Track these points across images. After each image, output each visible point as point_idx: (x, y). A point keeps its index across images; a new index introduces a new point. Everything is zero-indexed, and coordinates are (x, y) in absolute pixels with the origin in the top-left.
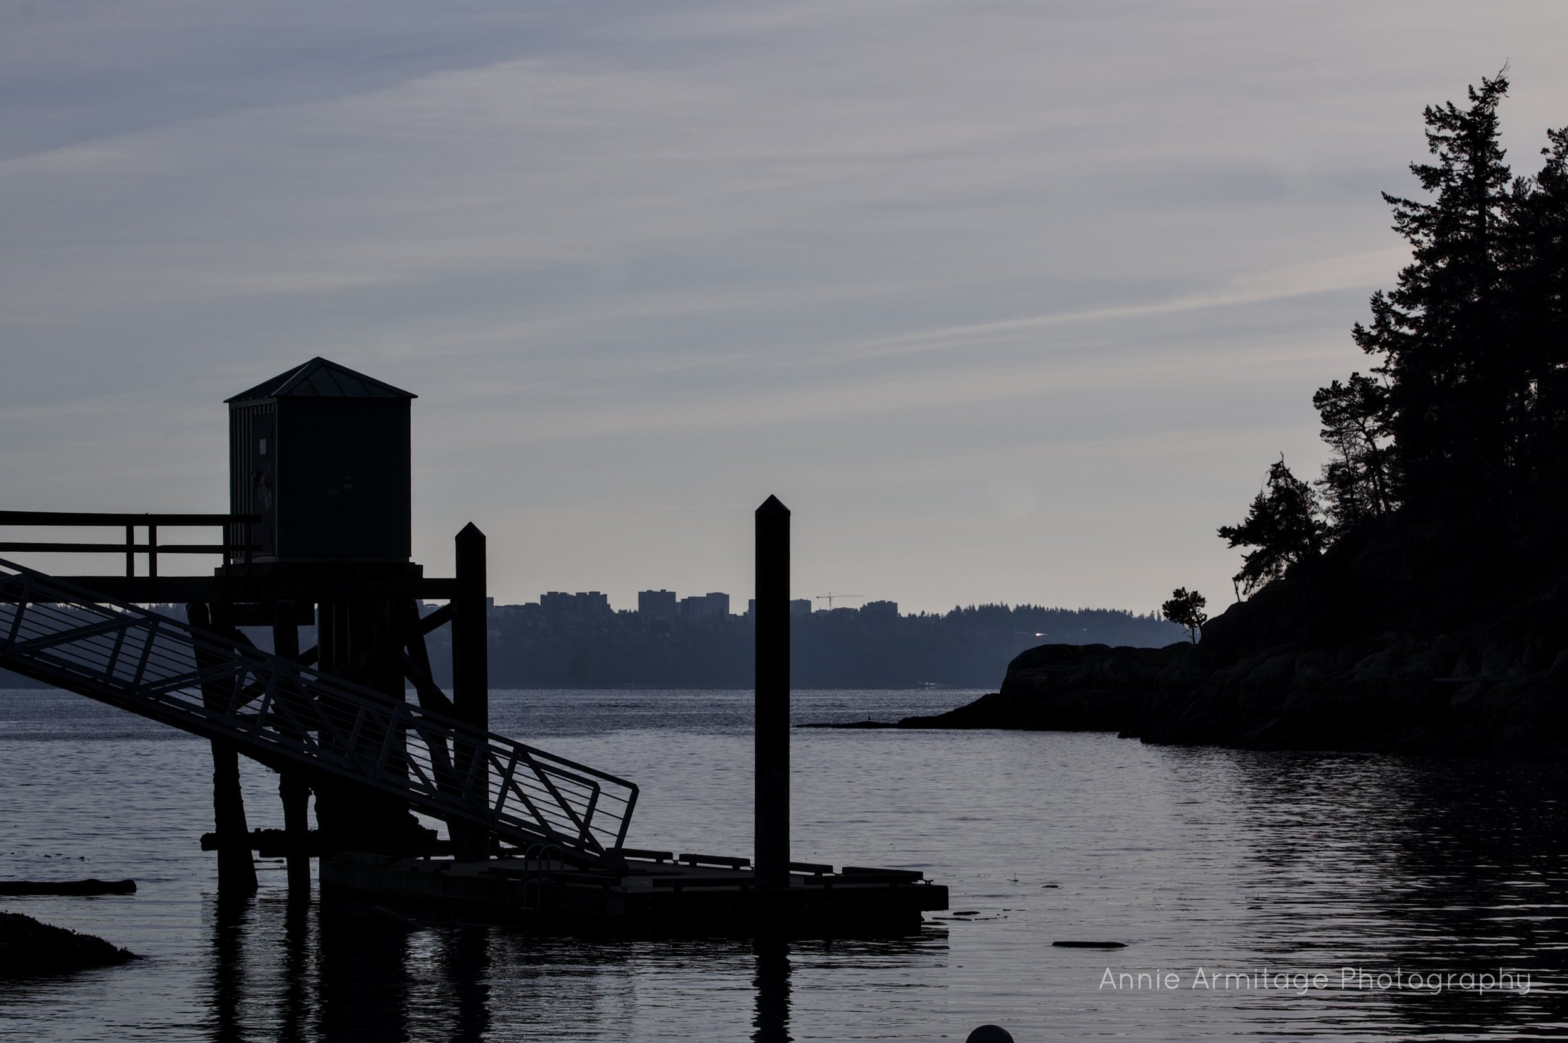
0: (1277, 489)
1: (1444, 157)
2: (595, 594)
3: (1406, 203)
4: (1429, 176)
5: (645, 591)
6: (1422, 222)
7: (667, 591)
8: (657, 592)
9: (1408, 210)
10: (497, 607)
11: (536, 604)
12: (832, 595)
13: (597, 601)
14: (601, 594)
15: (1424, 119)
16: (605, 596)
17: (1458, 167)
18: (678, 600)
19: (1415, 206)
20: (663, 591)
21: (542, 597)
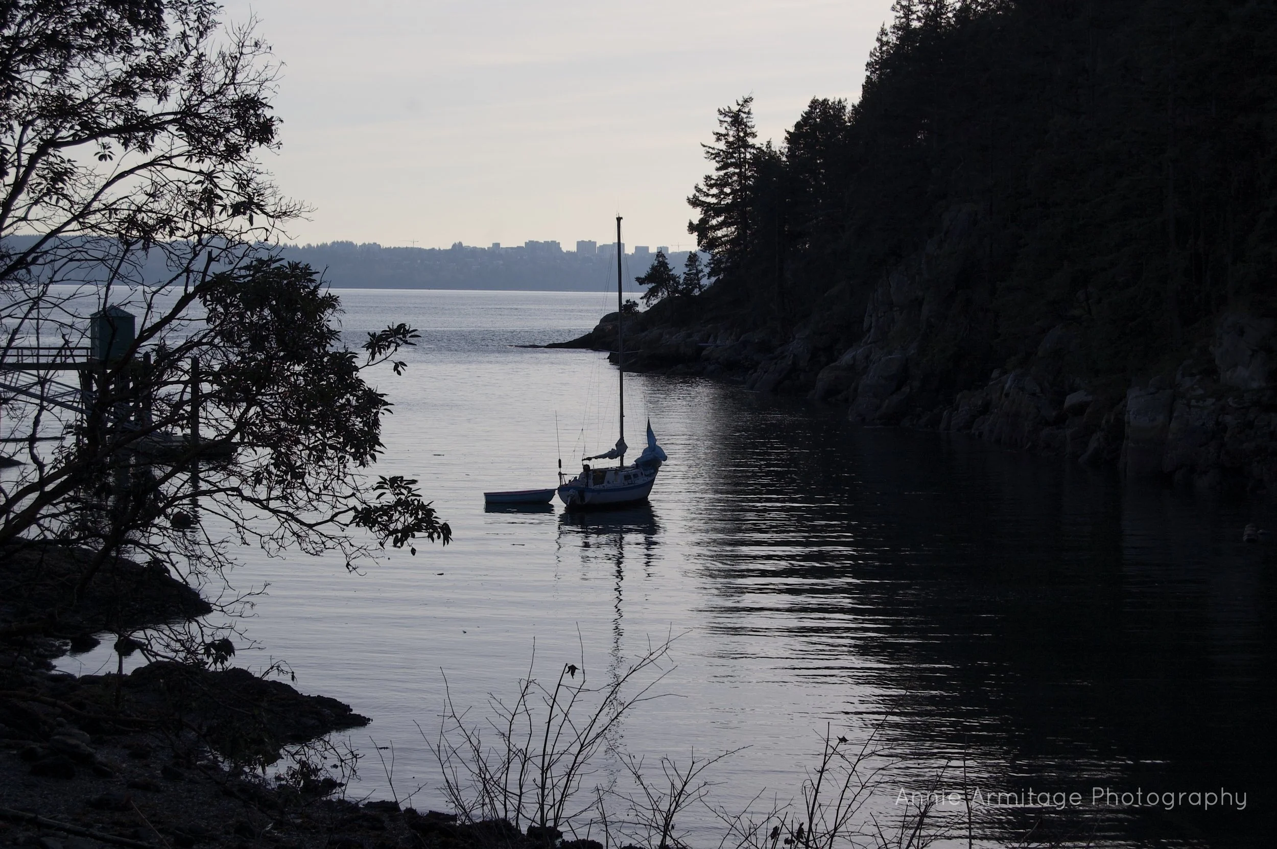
0: (659, 262)
1: (726, 128)
2: (553, 242)
3: (710, 147)
4: (719, 137)
5: (580, 240)
6: (717, 155)
7: (592, 241)
8: (587, 242)
9: (711, 150)
11: (523, 247)
13: (554, 246)
14: (557, 242)
15: (718, 113)
16: (559, 243)
17: (731, 133)
18: (598, 245)
19: (713, 149)
20: (590, 241)
21: (526, 243)
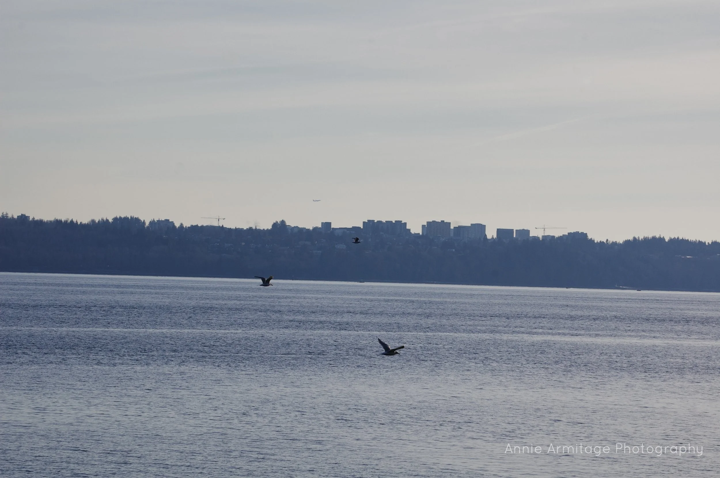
2: (398, 222)
5: (431, 221)
7: (445, 222)
8: (438, 222)
10: (333, 228)
11: (359, 228)
12: (545, 228)
13: (400, 226)
14: (403, 222)
16: (405, 224)
18: (452, 227)
20: (443, 221)
21: (364, 223)
